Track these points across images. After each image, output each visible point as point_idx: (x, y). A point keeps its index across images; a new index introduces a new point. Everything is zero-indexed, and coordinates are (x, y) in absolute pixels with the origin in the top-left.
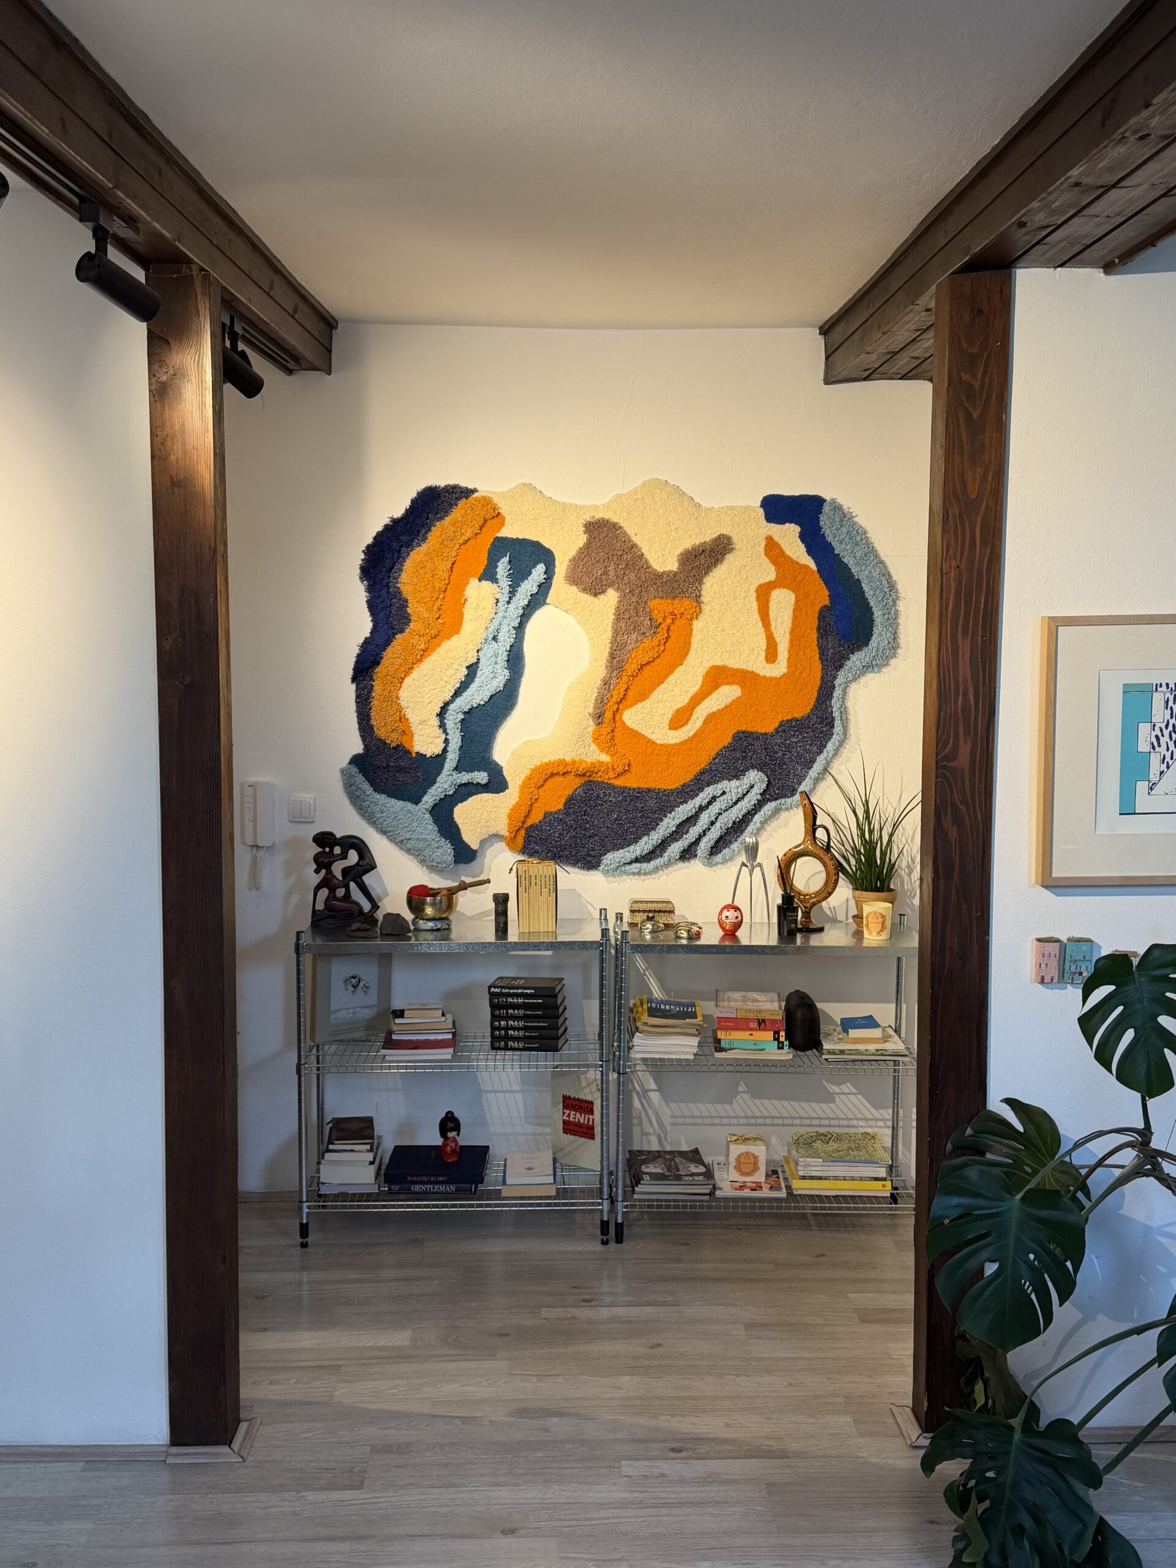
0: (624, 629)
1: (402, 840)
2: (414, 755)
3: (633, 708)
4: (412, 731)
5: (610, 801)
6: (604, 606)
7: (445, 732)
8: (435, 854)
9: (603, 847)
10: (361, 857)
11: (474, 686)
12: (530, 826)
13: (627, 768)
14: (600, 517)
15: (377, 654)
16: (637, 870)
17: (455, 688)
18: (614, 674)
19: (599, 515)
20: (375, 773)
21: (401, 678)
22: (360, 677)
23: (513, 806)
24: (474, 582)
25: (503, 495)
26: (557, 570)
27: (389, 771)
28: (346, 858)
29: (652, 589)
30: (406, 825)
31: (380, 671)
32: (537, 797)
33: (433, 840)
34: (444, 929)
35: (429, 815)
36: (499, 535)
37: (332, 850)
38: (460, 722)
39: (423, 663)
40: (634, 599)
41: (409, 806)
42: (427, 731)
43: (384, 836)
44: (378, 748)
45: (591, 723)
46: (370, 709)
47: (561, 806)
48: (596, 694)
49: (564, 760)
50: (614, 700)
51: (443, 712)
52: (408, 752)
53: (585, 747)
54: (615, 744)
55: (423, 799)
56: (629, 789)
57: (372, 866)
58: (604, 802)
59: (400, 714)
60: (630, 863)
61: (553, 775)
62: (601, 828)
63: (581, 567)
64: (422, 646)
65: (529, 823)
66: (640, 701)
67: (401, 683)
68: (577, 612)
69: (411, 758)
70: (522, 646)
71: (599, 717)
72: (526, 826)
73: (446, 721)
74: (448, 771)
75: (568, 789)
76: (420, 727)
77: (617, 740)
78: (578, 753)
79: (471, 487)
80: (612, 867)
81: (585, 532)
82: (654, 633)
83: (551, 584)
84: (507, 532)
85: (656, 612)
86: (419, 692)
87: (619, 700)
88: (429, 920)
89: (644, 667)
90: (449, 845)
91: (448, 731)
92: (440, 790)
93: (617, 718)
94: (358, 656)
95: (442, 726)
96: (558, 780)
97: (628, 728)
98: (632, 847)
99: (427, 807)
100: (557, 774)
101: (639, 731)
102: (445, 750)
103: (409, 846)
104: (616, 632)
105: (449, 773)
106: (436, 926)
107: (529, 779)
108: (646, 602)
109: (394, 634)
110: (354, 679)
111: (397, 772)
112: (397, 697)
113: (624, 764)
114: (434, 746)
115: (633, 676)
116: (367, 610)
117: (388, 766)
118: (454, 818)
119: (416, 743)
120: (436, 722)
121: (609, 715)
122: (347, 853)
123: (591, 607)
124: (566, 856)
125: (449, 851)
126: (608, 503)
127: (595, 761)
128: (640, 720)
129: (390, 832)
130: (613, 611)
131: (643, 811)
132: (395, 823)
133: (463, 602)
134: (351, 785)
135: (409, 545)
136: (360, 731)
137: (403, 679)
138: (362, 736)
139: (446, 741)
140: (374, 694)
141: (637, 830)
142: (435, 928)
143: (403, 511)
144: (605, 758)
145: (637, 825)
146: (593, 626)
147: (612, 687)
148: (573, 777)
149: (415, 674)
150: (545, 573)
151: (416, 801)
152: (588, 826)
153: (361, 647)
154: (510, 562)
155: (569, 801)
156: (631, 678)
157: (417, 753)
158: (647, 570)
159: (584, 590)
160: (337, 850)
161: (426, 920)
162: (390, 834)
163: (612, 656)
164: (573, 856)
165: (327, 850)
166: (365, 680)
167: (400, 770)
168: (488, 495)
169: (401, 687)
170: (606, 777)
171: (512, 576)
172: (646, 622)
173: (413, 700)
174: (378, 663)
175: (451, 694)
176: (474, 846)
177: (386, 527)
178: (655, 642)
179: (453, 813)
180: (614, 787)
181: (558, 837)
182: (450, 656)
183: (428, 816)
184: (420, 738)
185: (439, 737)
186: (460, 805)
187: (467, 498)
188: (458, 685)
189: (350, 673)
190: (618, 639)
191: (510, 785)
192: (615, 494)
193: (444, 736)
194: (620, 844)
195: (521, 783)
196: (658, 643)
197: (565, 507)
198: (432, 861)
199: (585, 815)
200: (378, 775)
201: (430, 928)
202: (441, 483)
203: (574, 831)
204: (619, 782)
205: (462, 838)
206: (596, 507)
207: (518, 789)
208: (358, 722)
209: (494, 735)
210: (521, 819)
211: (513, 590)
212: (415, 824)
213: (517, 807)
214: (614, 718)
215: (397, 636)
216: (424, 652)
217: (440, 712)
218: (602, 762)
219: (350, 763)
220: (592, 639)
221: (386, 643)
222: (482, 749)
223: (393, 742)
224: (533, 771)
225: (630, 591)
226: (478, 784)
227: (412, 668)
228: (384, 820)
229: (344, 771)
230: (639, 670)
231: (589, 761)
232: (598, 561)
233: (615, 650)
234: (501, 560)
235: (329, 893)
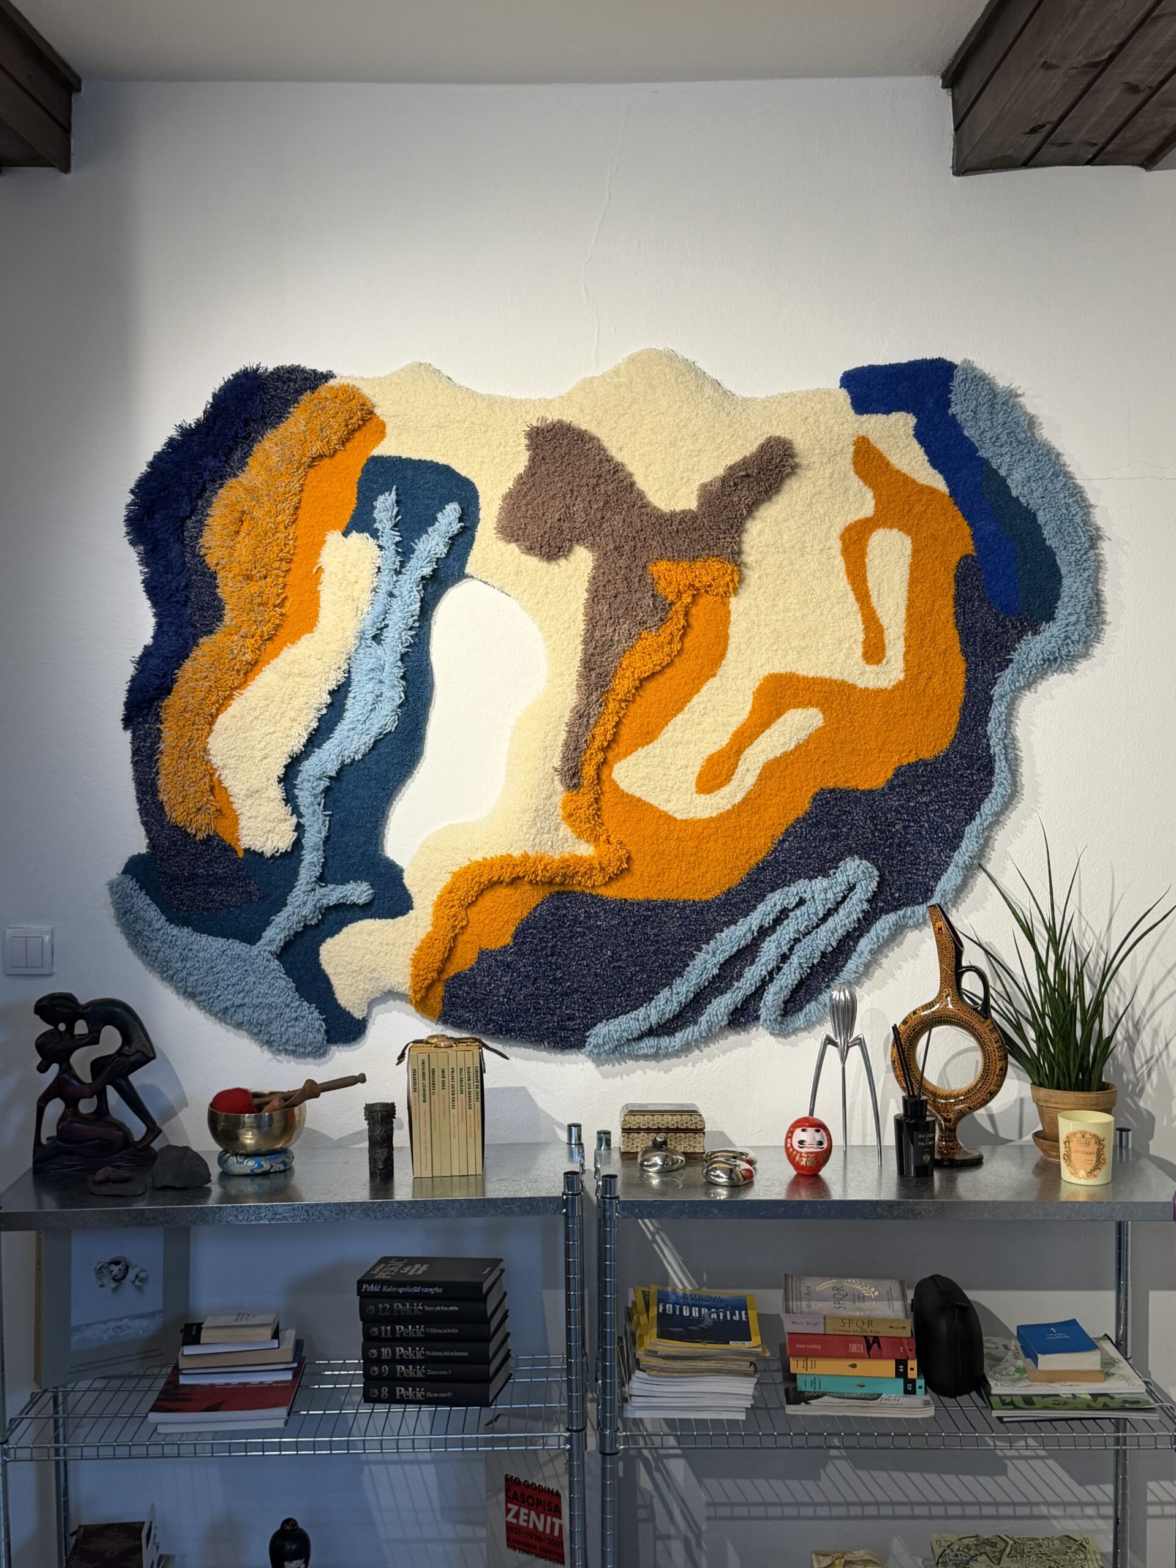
0: (606, 616)
1: (227, 1008)
2: (241, 855)
3: (629, 758)
4: (234, 811)
5: (598, 926)
6: (570, 577)
7: (296, 811)
8: (290, 1029)
9: (590, 1012)
10: (127, 1039)
11: (342, 727)
12: (454, 978)
13: (625, 866)
14: (556, 420)
15: (165, 675)
16: (653, 1050)
17: (310, 729)
18: (594, 698)
19: (553, 416)
20: (169, 888)
21: (211, 715)
22: (138, 717)
23: (423, 941)
24: (334, 538)
25: (380, 381)
26: (482, 514)
27: (195, 884)
28: (95, 1041)
29: (654, 544)
30: (234, 980)
31: (173, 704)
32: (464, 923)
33: (287, 1006)
34: (275, 1172)
35: (277, 962)
36: (379, 451)
37: (70, 1028)
38: (323, 791)
39: (249, 688)
40: (622, 562)
41: (238, 947)
42: (263, 809)
43: (191, 1002)
44: (175, 843)
45: (560, 788)
46: (157, 773)
47: (508, 940)
48: (563, 736)
49: (510, 856)
50: (597, 744)
51: (290, 774)
52: (228, 849)
53: (548, 832)
54: (602, 824)
55: (264, 934)
56: (632, 904)
57: (147, 1055)
58: (588, 928)
59: (211, 780)
60: (640, 1038)
61: (493, 884)
62: (584, 976)
63: (523, 509)
64: (249, 657)
65: (452, 970)
66: (643, 745)
67: (211, 724)
68: (523, 589)
69: (235, 861)
70: (428, 653)
71: (574, 775)
72: (445, 977)
73: (296, 791)
74: (308, 883)
75: (519, 909)
76: (249, 802)
77: (605, 816)
78: (537, 841)
79: (322, 369)
80: (607, 1048)
81: (529, 447)
82: (662, 620)
83: (473, 538)
84: (386, 448)
85: (663, 583)
86: (245, 739)
87: (605, 744)
88: (248, 1156)
89: (644, 683)
90: (316, 1014)
91: (302, 809)
92: (295, 918)
93: (604, 777)
94: (134, 679)
95: (290, 799)
96: (502, 892)
97: (623, 795)
98: (642, 1010)
99: (274, 948)
100: (499, 882)
101: (644, 798)
102: (297, 844)
103: (239, 1017)
104: (592, 622)
105: (309, 888)
106: (260, 1166)
107: (450, 892)
108: (644, 567)
109: (195, 638)
110: (128, 722)
111: (210, 885)
112: (205, 750)
113: (620, 859)
114: (278, 837)
115: (626, 701)
116: (144, 596)
117: (193, 876)
118: (320, 965)
119: (244, 832)
120: (276, 792)
121: (589, 771)
122: (99, 1032)
123: (546, 581)
124: (521, 1030)
125: (317, 1024)
126: (569, 394)
127: (567, 856)
128: (645, 778)
129: (201, 994)
130: (586, 585)
131: (657, 942)
132: (210, 979)
133: (315, 571)
134: (125, 913)
135: (219, 477)
136: (140, 813)
137: (214, 717)
138: (145, 823)
139: (299, 828)
140: (162, 746)
141: (648, 977)
142: (259, 1171)
143: (200, 414)
144: (585, 850)
145: (648, 968)
146: (551, 613)
147: (592, 721)
148: (528, 887)
149: (236, 707)
150: (461, 520)
151: (252, 938)
152: (559, 974)
153: (138, 663)
154: (398, 502)
155: (523, 930)
156: (623, 705)
157: (247, 851)
158: (643, 510)
159: (530, 550)
160: (81, 1028)
161: (242, 1155)
162: (203, 997)
163: (588, 665)
164: (532, 1029)
165: (62, 1027)
166: (145, 721)
167: (218, 881)
168: (352, 383)
169: (211, 731)
170: (589, 883)
171: (402, 528)
172: (646, 601)
173: (232, 753)
174: (169, 691)
175: (303, 740)
176: (358, 1015)
177: (171, 443)
178: (664, 637)
179: (318, 955)
180: (603, 902)
181: (504, 996)
182: (296, 671)
183: (276, 963)
184: (252, 823)
185: (286, 820)
186: (329, 940)
187: (313, 389)
188: (315, 725)
189: (120, 711)
190: (597, 634)
191: (417, 902)
192: (582, 377)
193: (294, 820)
194: (619, 1005)
195: (435, 898)
196: (669, 638)
197: (491, 402)
198: (286, 1043)
199: (552, 955)
200: (175, 893)
201: (249, 1172)
202: (269, 363)
203: (533, 984)
204: (610, 892)
205: (336, 1000)
206: (549, 402)
207: (431, 910)
208: (138, 798)
209: (383, 813)
210: (437, 965)
211: (405, 551)
212: (252, 979)
213: (429, 942)
214: (599, 778)
215: (201, 641)
216: (252, 668)
217: (285, 774)
218: (581, 858)
219: (124, 872)
220: (551, 636)
221: (182, 654)
222: (363, 839)
223: (200, 830)
224: (457, 876)
225: (616, 548)
226: (354, 905)
227: (230, 697)
228: (190, 974)
229: (113, 887)
230: (637, 689)
231: (557, 857)
232: (554, 497)
233: (592, 655)
234: (381, 498)
235: (67, 1107)
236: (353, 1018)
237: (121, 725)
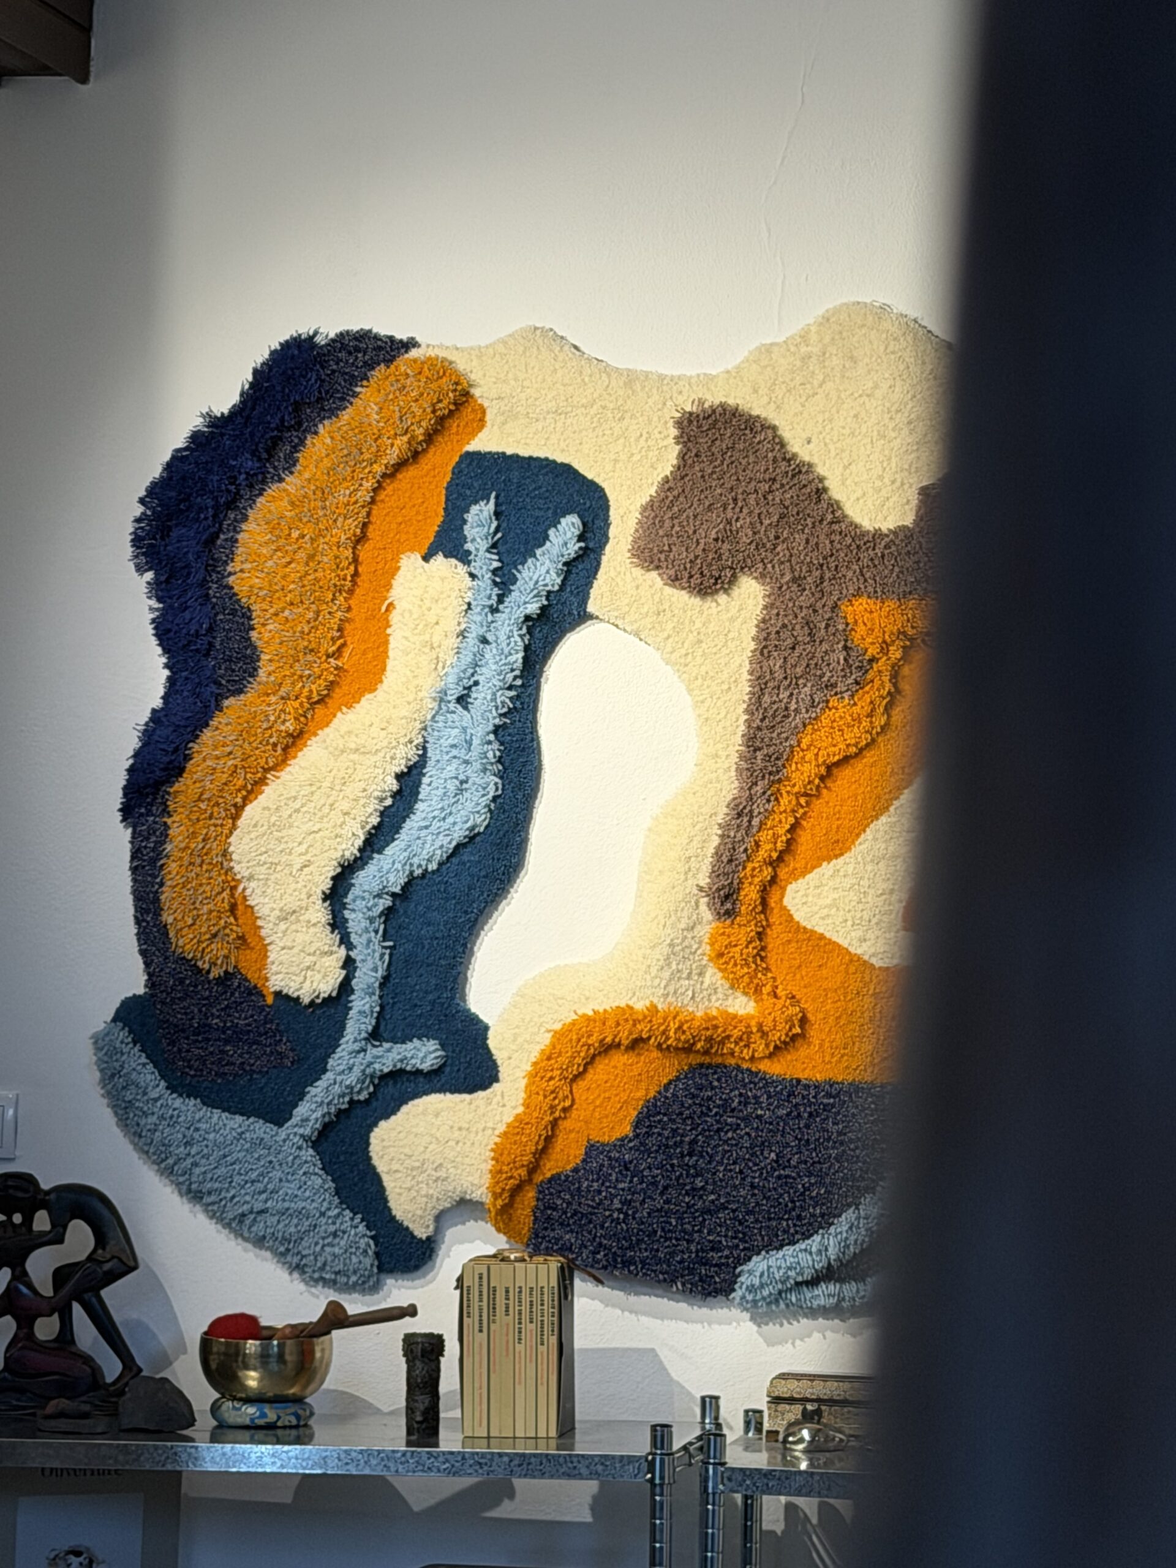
0: (779, 675)
1: (243, 1215)
2: (270, 1000)
3: (809, 877)
4: (262, 939)
5: (759, 1117)
6: (732, 620)
7: (345, 940)
8: (328, 1249)
9: (743, 1240)
10: (101, 1239)
11: (411, 825)
12: (550, 1180)
13: (797, 1030)
14: (717, 402)
15: (176, 750)
16: (833, 1301)
17: (368, 827)
18: (759, 789)
19: (714, 397)
20: (172, 1043)
21: (235, 805)
22: (140, 806)
23: (509, 1125)
24: (411, 564)
25: (480, 352)
26: (612, 532)
27: (208, 1040)
28: (60, 1240)
29: (850, 574)
30: (254, 1175)
31: (185, 788)
32: (567, 1103)
33: (323, 1214)
34: (284, 1427)
35: (311, 1151)
36: (474, 446)
37: (28, 1220)
38: (382, 913)
39: (288, 769)
40: (804, 600)
41: (260, 1128)
42: (300, 938)
43: (198, 1208)
44: (182, 981)
45: (707, 915)
46: (162, 884)
47: (627, 1129)
48: (716, 841)
49: (631, 1008)
50: (762, 854)
51: (341, 891)
52: (254, 992)
53: (689, 977)
54: (767, 969)
55: (295, 1112)
56: (807, 1087)
57: (127, 1264)
58: (743, 1119)
59: (232, 895)
60: (813, 1282)
61: (607, 1048)
62: (735, 1187)
63: (668, 523)
64: (290, 726)
65: (549, 1168)
66: (829, 859)
67: (235, 817)
68: (666, 634)
69: (262, 1009)
70: (534, 722)
71: (727, 897)
72: (538, 1178)
73: (346, 913)
74: (355, 1041)
75: (643, 1085)
76: (283, 926)
77: (772, 958)
78: (671, 989)
79: (401, 335)
80: (766, 1293)
81: (678, 440)
82: (857, 683)
83: (599, 564)
84: (484, 442)
85: (861, 630)
86: (279, 840)
87: (775, 855)
88: (248, 1401)
89: (835, 771)
90: (362, 1228)
91: (354, 938)
92: (337, 1089)
93: (772, 903)
94: (137, 755)
95: (338, 924)
96: (619, 1059)
97: (799, 929)
98: (817, 1238)
99: (307, 1131)
100: (615, 1046)
101: (828, 935)
102: (345, 987)
103: (259, 1229)
104: (761, 684)
105: (357, 1046)
106: (263, 1415)
107: (549, 1058)
108: (835, 606)
109: (219, 699)
110: (127, 812)
111: (227, 1042)
112: (225, 854)
113: (789, 1020)
114: (318, 977)
115: (806, 795)
116: (154, 641)
117: (205, 1028)
118: (369, 1159)
119: (274, 968)
120: (320, 913)
121: (750, 893)
122: (65, 1227)
123: (698, 625)
124: (643, 1262)
125: (363, 1243)
126: (738, 368)
127: (714, 1013)
128: (829, 906)
129: (210, 1193)
130: (754, 631)
131: (842, 1143)
132: (222, 1171)
133: (384, 608)
134: (113, 1076)
135: (258, 482)
136: (139, 940)
137: (239, 809)
138: (143, 953)
139: (349, 964)
140: (169, 847)
141: (827, 1192)
142: (261, 1422)
143: (234, 398)
144: (742, 1005)
145: (828, 1180)
146: (703, 669)
147: (756, 822)
148: (655, 1054)
149: (269, 794)
150: (581, 538)
151: (278, 1116)
152: (699, 1183)
153: (145, 732)
154: (497, 514)
155: (648, 1116)
156: (803, 801)
157: (278, 994)
158: (836, 527)
159: (674, 580)
161: (240, 1399)
162: (213, 1198)
163: (753, 742)
164: (659, 1262)
166: (149, 813)
167: (238, 1036)
168: (442, 354)
169: (234, 827)
170: (747, 1054)
171: (502, 548)
172: (833, 657)
173: (263, 858)
174: (180, 771)
175: (359, 842)
176: (421, 1233)
177: (196, 437)
178: (862, 705)
179: (368, 1144)
180: (767, 1081)
181: (620, 1211)
182: (353, 746)
183: (309, 1153)
184: (285, 956)
185: (332, 953)
186: (383, 1124)
187: (389, 361)
188: (375, 820)
189: (116, 798)
190: (766, 699)
191: (503, 1072)
192: (757, 344)
193: (342, 952)
194: (785, 1232)
195: (528, 1068)
196: (868, 709)
197: (631, 378)
198: (322, 1268)
199: (690, 1154)
200: (180, 1051)
201: (247, 1422)
202: (329, 328)
203: (662, 1194)
204: (775, 1068)
205: (389, 1210)
206: (709, 380)
207: (523, 1083)
208: (136, 917)
209: (465, 945)
210: (526, 1159)
211: (504, 581)
212: (277, 1174)
213: (519, 1125)
214: (764, 902)
215: (226, 703)
216: (294, 741)
217: (333, 889)
218: (735, 1016)
219: (114, 1020)
220: (703, 702)
221: (200, 721)
222: (434, 981)
223: (215, 964)
224: (559, 1036)
225: (794, 580)
226: (418, 1072)
227: (262, 781)
228: (195, 1164)
229: (100, 1042)
230: (822, 778)
231: (699, 1014)
232: (710, 508)
233: (759, 729)
234: (474, 509)
235: (19, 1327)
236: (413, 1237)
237: (118, 816)
